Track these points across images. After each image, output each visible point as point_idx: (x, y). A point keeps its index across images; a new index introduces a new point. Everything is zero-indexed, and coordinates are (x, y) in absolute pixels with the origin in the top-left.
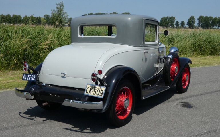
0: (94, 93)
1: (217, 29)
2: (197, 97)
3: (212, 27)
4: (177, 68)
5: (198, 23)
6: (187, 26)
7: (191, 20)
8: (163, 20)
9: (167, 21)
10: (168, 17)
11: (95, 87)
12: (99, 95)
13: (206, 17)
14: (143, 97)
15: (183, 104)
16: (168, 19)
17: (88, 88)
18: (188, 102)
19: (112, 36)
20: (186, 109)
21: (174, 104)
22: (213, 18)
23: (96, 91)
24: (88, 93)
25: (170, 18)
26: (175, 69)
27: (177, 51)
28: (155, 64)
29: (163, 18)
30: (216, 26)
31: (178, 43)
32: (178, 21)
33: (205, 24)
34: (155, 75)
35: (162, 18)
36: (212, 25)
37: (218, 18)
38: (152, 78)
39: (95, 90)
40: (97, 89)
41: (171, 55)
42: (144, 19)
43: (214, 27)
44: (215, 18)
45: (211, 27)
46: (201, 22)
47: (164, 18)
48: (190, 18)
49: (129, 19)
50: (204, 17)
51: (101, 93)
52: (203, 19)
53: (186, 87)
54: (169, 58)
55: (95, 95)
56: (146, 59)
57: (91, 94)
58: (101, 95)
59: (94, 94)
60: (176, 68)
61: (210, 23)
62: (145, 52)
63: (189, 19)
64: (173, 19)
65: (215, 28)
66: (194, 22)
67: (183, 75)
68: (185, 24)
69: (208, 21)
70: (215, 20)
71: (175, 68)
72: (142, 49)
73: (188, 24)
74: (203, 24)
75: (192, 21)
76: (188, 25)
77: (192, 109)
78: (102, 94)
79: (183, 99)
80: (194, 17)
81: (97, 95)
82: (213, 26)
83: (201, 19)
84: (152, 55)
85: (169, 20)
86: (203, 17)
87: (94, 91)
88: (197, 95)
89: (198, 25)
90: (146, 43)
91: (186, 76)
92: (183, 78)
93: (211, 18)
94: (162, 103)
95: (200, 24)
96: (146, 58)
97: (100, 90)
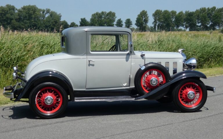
1: (184, 31)
3: (175, 28)
5: (154, 22)
6: (136, 27)
7: (142, 16)
8: (95, 18)
10: (103, 13)
13: (166, 12)
16: (103, 16)
22: (177, 14)
25: (107, 15)
30: (183, 26)
32: (120, 19)
33: (165, 23)
35: (93, 15)
36: (176, 24)
37: (184, 12)
43: (180, 28)
44: (179, 13)
45: (173, 27)
46: (159, 20)
47: (97, 14)
48: (141, 14)
50: (163, 11)
52: (162, 15)
61: (171, 21)
63: (139, 16)
64: (111, 15)
65: (180, 30)
66: (146, 21)
68: (132, 24)
69: (169, 18)
70: (180, 16)
73: (136, 24)
74: (161, 23)
75: (143, 18)
76: (138, 26)
80: (146, 12)
82: (178, 26)
83: (157, 14)
85: (105, 18)
86: (161, 11)
89: (153, 25)
93: (174, 13)
95: (157, 24)
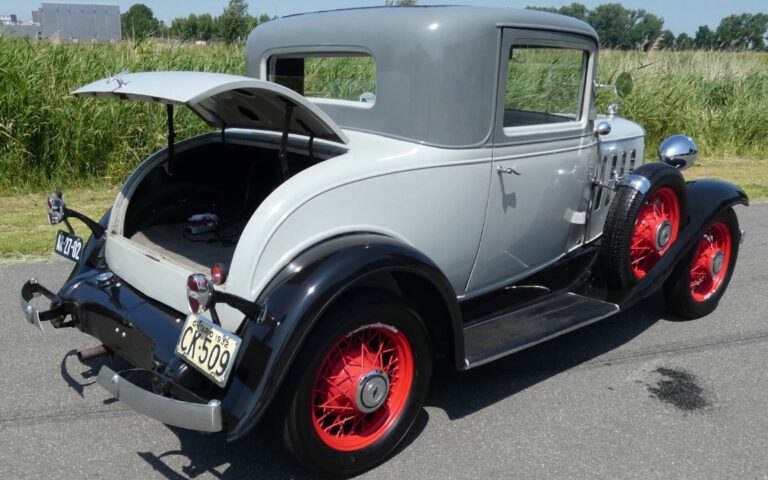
0: (203, 354)
2: (744, 347)
4: (668, 228)
8: (727, 25)
9: (742, 27)
10: (744, 16)
11: (208, 332)
12: (214, 370)
14: (467, 361)
15: (667, 378)
16: (744, 22)
17: (190, 328)
18: (694, 371)
19: (364, 100)
20: (667, 412)
21: (628, 378)
23: (210, 347)
24: (187, 351)
25: (753, 20)
26: (657, 233)
27: (691, 151)
28: (569, 210)
29: (727, 19)
31: (745, 104)
34: (570, 251)
38: (554, 263)
39: (207, 344)
40: (214, 343)
41: (644, 179)
42: (502, 28)
47: (732, 17)
49: (434, 27)
51: (222, 365)
53: (708, 296)
54: (633, 188)
55: (204, 367)
56: (509, 200)
57: (193, 356)
58: (220, 370)
59: (202, 359)
60: (661, 230)
62: (500, 172)
64: (761, 20)
67: (702, 251)
71: (659, 227)
72: (490, 159)
77: (694, 416)
78: (224, 366)
79: (676, 350)
81: (210, 368)
84: (561, 172)
87: (205, 348)
88: (749, 339)
90: (511, 131)
91: (713, 256)
92: (702, 261)
94: (581, 366)
96: (507, 192)
97: (223, 349)
